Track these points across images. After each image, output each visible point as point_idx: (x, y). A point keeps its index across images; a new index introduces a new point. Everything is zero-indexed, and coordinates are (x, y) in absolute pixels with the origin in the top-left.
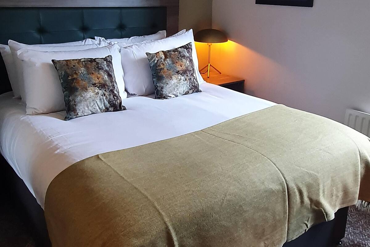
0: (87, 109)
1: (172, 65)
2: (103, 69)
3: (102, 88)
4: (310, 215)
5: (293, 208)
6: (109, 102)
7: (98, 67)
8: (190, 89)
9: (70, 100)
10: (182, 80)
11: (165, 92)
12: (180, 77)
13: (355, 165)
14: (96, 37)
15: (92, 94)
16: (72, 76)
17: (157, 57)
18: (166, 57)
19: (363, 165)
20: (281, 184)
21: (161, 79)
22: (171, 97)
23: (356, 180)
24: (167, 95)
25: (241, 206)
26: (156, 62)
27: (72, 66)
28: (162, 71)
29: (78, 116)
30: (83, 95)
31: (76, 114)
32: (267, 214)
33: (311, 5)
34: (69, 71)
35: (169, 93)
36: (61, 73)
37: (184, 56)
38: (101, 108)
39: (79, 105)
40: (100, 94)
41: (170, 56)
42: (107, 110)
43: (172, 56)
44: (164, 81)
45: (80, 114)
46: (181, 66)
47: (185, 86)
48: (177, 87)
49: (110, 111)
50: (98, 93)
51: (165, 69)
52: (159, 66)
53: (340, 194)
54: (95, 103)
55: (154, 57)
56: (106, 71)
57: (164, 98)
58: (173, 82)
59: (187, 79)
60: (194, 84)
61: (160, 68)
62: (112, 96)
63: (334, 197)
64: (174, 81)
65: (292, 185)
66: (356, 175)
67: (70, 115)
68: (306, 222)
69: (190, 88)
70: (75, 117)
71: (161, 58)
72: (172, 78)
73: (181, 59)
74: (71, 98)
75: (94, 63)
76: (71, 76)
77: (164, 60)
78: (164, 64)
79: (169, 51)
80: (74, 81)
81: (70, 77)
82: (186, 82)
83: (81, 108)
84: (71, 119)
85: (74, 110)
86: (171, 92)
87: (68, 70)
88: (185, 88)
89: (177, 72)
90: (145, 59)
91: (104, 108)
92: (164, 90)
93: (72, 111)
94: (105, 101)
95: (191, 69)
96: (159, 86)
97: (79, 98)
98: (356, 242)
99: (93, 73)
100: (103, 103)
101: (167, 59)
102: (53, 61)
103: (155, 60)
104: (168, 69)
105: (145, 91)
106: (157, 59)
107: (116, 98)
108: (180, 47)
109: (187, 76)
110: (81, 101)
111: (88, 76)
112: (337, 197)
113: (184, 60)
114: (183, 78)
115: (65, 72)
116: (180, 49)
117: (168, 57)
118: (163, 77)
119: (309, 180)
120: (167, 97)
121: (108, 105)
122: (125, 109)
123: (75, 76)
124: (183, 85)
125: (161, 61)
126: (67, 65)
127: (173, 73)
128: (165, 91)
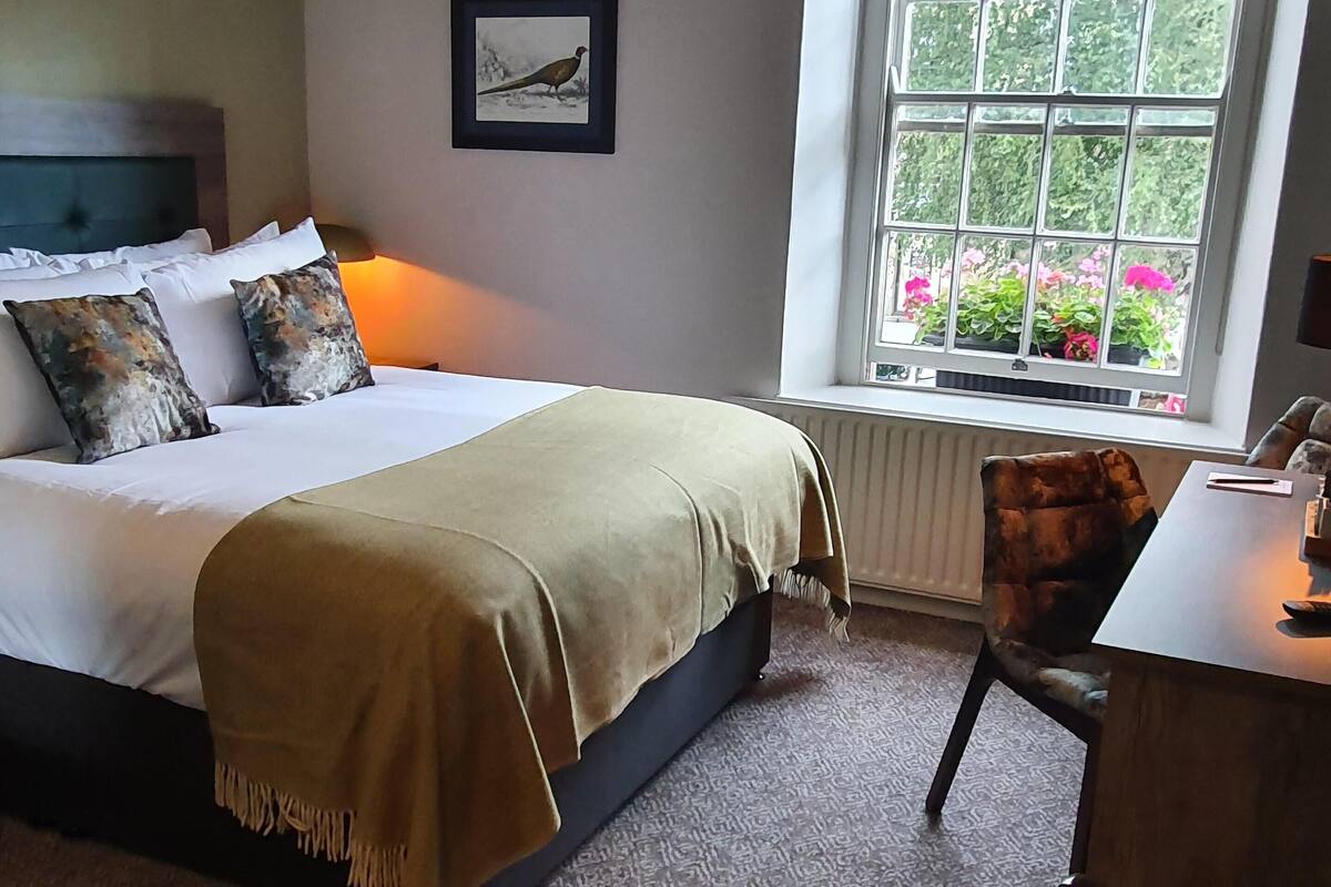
0: (132, 430)
1: (306, 313)
2: (147, 323)
3: (159, 373)
4: (733, 579)
5: (709, 559)
6: (182, 411)
7: (136, 318)
8: (352, 377)
9: (85, 409)
10: (333, 353)
11: (295, 387)
12: (327, 343)
13: (790, 480)
14: (13, 250)
15: (142, 390)
16: (78, 341)
17: (262, 291)
18: (284, 291)
19: (802, 480)
20: (687, 507)
21: (282, 352)
22: (308, 399)
23: (793, 511)
24: (300, 394)
25: (634, 546)
26: (261, 304)
27: (73, 316)
28: (279, 330)
29: (113, 451)
30: (121, 393)
31: (109, 445)
32: (672, 566)
33: (611, 151)
34: (67, 331)
35: (305, 389)
36: (40, 335)
37: (329, 287)
38: (163, 428)
39: (113, 419)
40: (158, 389)
41: (296, 290)
42: (176, 435)
43: (300, 287)
44: (289, 356)
45: (117, 447)
46: (327, 315)
47: (342, 368)
48: (323, 372)
49: (183, 438)
50: (153, 388)
51: (289, 323)
52: (272, 315)
53: (772, 540)
54: (151, 413)
55: (255, 291)
56: (154, 329)
57: (292, 403)
58: (312, 360)
59: (344, 350)
60: (360, 363)
61: (273, 321)
62: (184, 395)
63: (764, 546)
64: (314, 355)
65: (703, 511)
66: (794, 502)
67: (94, 449)
68: (727, 594)
69: (352, 373)
70: (105, 454)
71: (273, 294)
72: (307, 346)
73: (325, 296)
74: (85, 404)
75: (123, 308)
76: (74, 342)
77: (281, 299)
78: (283, 311)
79: (288, 275)
80: (86, 357)
81: (73, 345)
82: (343, 356)
83: (121, 430)
84: (97, 459)
85: (103, 435)
86: (311, 385)
87: (61, 328)
88: (341, 374)
89: (319, 331)
90: (227, 298)
91: (170, 429)
92: (291, 381)
93: (99, 438)
94: (173, 409)
95: (350, 322)
96: (273, 370)
97: (111, 402)
98: (791, 670)
99: (130, 334)
100: (168, 413)
101: (290, 297)
102: (7, 303)
103: (257, 301)
104: (294, 325)
105: (227, 390)
106: (262, 297)
107: (194, 400)
108: (311, 264)
109: (343, 340)
110: (117, 411)
111: (120, 342)
112: (768, 546)
113: (331, 298)
114: (334, 345)
115: (54, 333)
116: (311, 269)
117: (290, 290)
118: (286, 347)
119: (726, 503)
120: (299, 401)
121: (179, 421)
122: (218, 431)
123: (88, 343)
124: (336, 364)
125: (275, 303)
126: (58, 313)
127: (310, 334)
128: (295, 385)
